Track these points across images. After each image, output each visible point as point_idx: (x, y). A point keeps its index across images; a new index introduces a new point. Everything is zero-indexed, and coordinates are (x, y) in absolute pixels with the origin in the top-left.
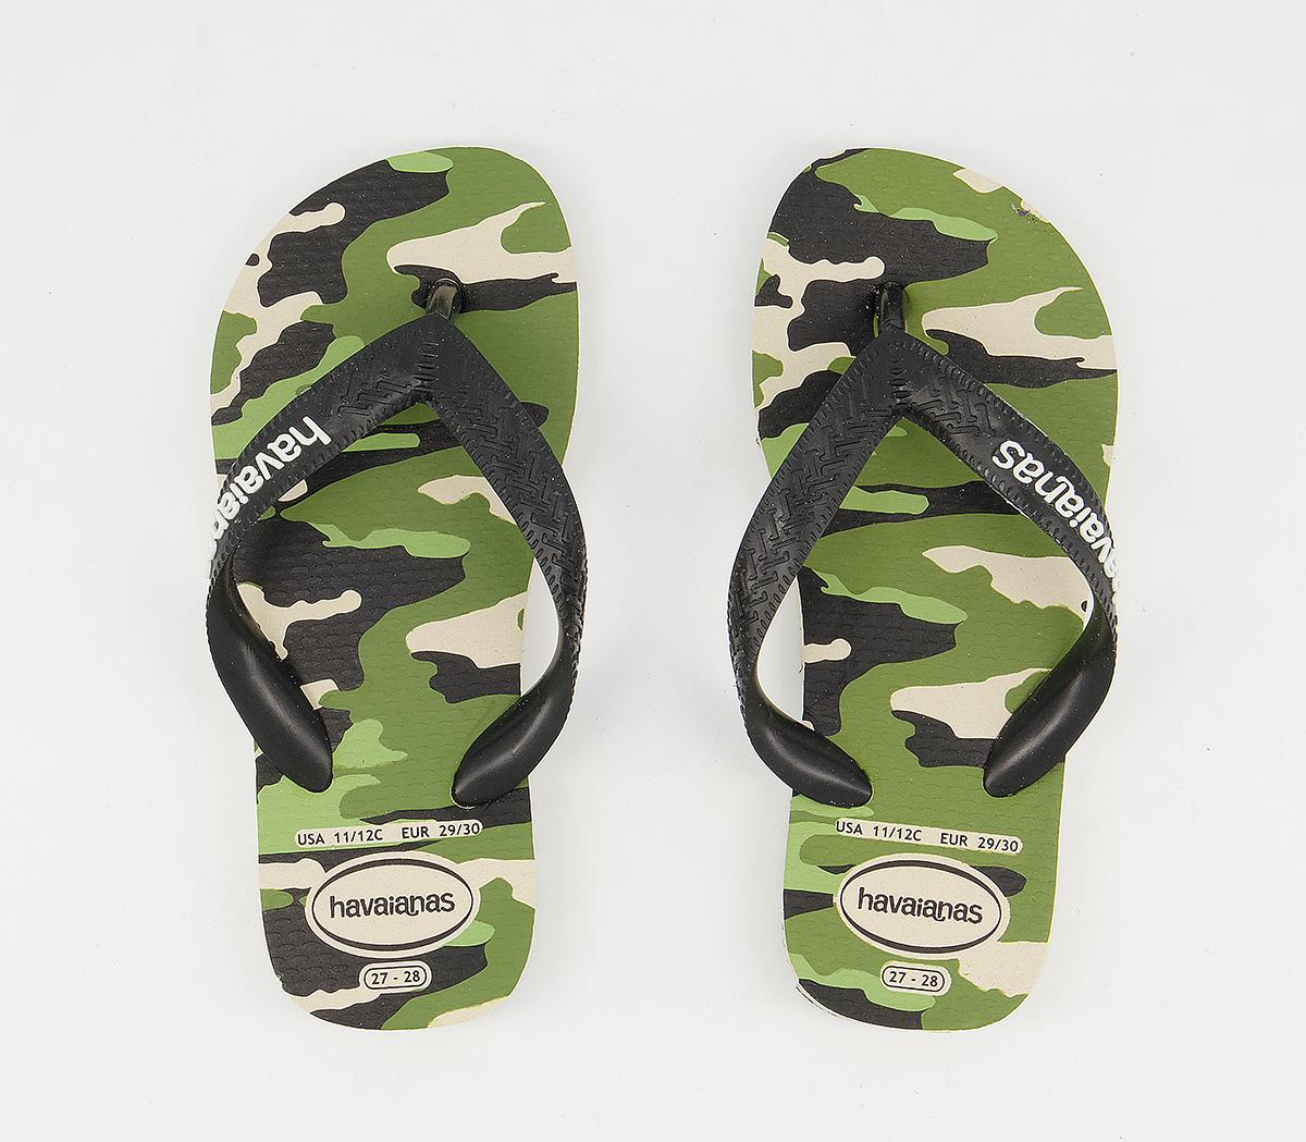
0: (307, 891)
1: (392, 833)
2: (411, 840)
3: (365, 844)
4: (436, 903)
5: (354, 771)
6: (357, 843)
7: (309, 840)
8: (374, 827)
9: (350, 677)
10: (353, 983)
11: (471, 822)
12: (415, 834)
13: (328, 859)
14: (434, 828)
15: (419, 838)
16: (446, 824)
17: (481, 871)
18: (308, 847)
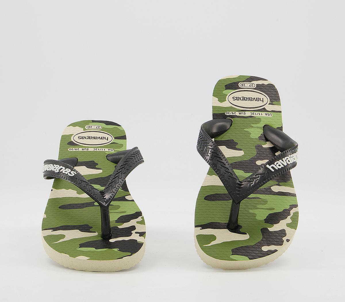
0: (269, 104)
1: (248, 114)
2: (243, 112)
3: (255, 112)
4: (238, 99)
5: (258, 127)
6: (257, 113)
7: (269, 114)
8: (252, 115)
9: (259, 148)
10: (258, 85)
11: (228, 114)
12: (242, 113)
13: (264, 110)
14: (237, 114)
15: (241, 112)
16: (234, 114)
17: (225, 104)
18: (269, 113)
